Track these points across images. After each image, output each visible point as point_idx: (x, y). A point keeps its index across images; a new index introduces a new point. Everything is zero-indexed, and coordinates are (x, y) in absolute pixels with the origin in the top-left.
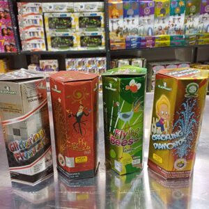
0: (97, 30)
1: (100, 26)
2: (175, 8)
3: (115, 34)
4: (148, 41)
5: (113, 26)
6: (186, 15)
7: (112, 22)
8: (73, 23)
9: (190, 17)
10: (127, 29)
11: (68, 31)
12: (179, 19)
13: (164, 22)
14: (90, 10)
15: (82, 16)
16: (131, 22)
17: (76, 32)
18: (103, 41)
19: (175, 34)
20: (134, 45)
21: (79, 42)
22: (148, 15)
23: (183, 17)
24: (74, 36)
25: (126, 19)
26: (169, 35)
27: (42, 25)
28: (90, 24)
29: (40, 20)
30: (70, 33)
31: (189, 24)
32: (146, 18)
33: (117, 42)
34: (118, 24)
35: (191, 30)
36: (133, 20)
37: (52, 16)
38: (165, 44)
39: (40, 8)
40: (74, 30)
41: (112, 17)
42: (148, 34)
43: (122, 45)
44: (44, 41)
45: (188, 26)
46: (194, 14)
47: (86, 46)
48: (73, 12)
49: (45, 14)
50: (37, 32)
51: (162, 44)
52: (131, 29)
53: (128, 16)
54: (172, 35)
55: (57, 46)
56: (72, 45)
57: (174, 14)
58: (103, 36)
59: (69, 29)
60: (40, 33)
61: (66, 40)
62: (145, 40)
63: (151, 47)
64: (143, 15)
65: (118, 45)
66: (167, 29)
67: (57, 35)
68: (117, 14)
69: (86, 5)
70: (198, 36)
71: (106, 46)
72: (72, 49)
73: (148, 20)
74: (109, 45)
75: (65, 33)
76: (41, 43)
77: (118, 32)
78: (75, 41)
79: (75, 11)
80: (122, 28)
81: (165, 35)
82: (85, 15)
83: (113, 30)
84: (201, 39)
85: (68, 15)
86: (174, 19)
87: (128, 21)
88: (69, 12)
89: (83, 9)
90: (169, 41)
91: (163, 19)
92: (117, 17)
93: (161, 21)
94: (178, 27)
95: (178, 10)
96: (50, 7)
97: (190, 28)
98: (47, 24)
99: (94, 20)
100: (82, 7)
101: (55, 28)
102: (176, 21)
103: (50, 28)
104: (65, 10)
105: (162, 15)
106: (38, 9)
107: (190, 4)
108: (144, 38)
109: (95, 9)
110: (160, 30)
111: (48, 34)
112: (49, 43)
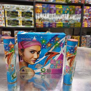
0: (30, 18)
1: (31, 16)
2: (65, 11)
3: (38, 20)
4: (53, 25)
5: (38, 17)
6: (69, 14)
7: (37, 15)
8: (19, 14)
9: (71, 15)
10: (44, 19)
11: (16, 18)
12: (66, 16)
13: (60, 17)
14: (27, 9)
15: (23, 11)
16: (46, 16)
17: (20, 19)
18: (33, 23)
19: (65, 22)
20: (47, 26)
21: (22, 23)
22: (53, 13)
23: (68, 15)
24: (19, 20)
25: (43, 14)
26: (62, 23)
27: (4, 15)
28: (27, 15)
29: (3, 12)
30: (17, 19)
31: (71, 18)
32: (52, 14)
33: (39, 24)
34: (40, 16)
35: (72, 21)
36: (47, 15)
37: (8, 11)
38: (60, 26)
39: (3, 7)
40: (19, 18)
41: (37, 13)
42: (53, 21)
43: (41, 26)
44: (4, 22)
45: (70, 19)
46: (73, 14)
47: (25, 25)
48: (19, 9)
49: (5, 10)
50: (1, 18)
51: (59, 26)
52: (46, 19)
53: (44, 13)
54: (64, 22)
55: (11, 25)
56: (18, 25)
57: (65, 14)
58: (33, 21)
59: (17, 17)
60: (2, 18)
61: (15, 22)
62: (52, 24)
63: (54, 27)
64: (51, 13)
65: (40, 25)
66: (61, 20)
67: (11, 19)
68: (40, 12)
69: (25, 7)
70: (75, 24)
71: (34, 26)
72: (18, 26)
73: (53, 15)
74: (36, 25)
75: (15, 19)
76: (3, 23)
77: (40, 20)
78: (19, 23)
79: (20, 9)
80: (41, 18)
81: (61, 22)
82: (25, 11)
83: (38, 19)
84: (76, 25)
85: (17, 11)
86: (64, 16)
87: (44, 15)
88: (17, 9)
89: (24, 8)
90: (62, 25)
91: (60, 15)
92: (40, 13)
93: (59, 16)
94: (66, 19)
95: (66, 12)
96: (8, 6)
97: (71, 20)
98: (6, 14)
99: (29, 14)
100: (23, 7)
101: (10, 16)
102: (65, 17)
103: (7, 16)
104: (15, 8)
105: (59, 13)
106: (2, 7)
107: (71, 10)
108: (51, 23)
109: (30, 9)
110: (58, 20)
111: (6, 19)
112: (7, 23)
